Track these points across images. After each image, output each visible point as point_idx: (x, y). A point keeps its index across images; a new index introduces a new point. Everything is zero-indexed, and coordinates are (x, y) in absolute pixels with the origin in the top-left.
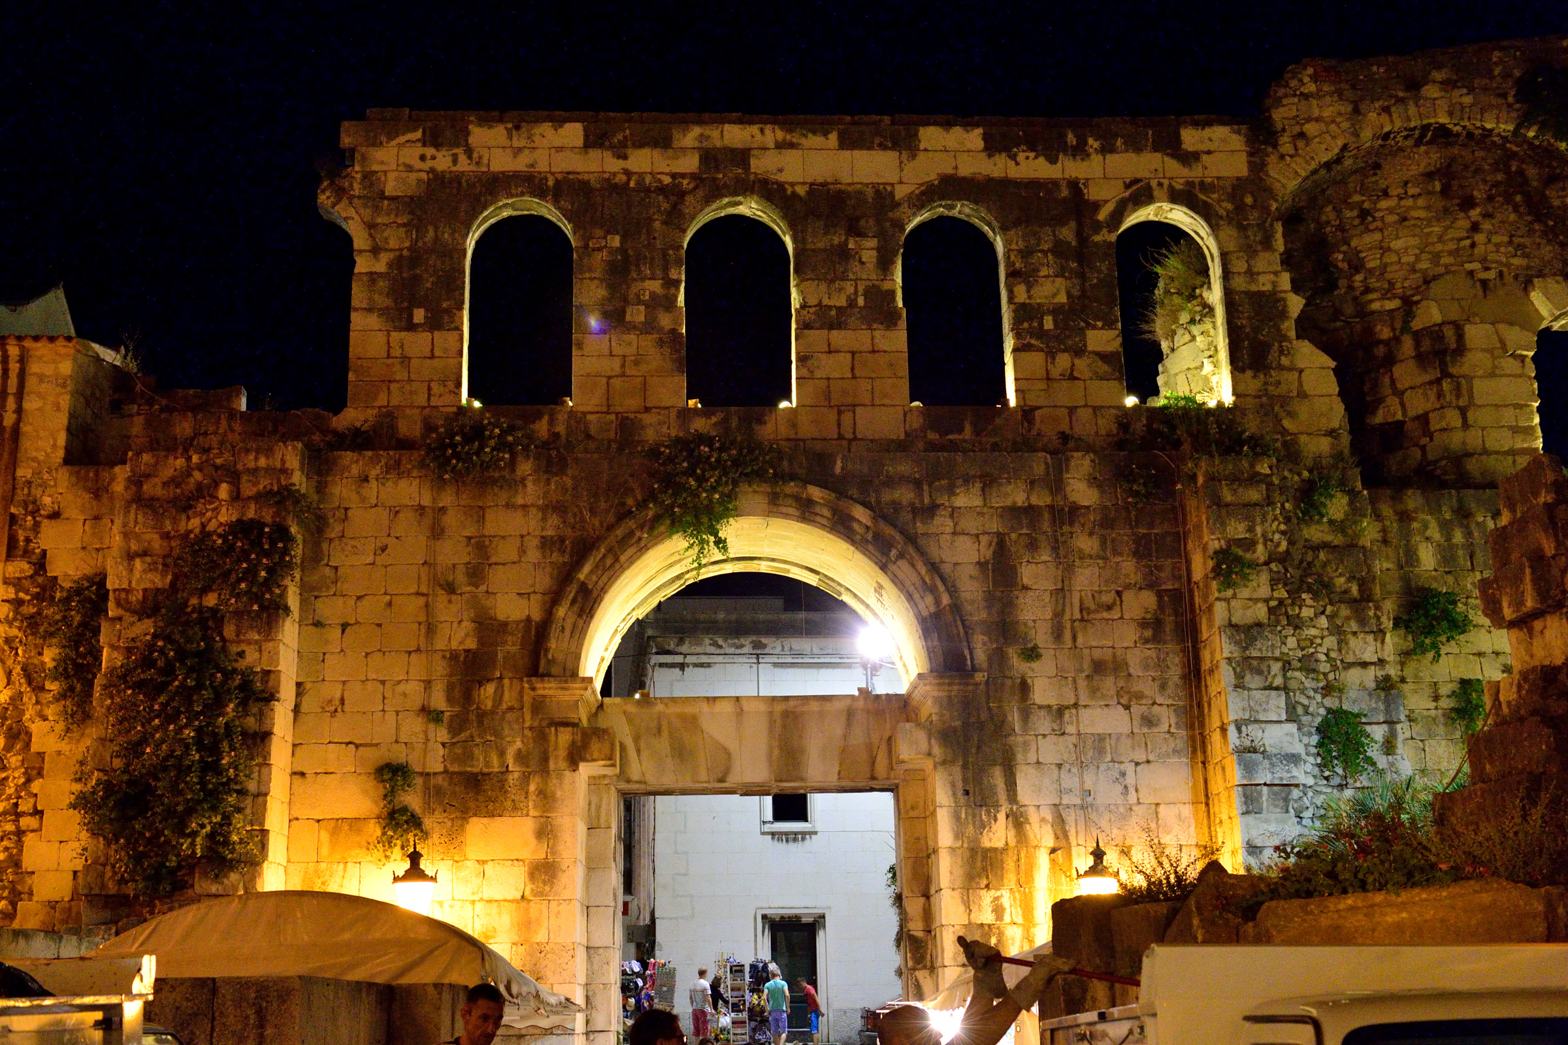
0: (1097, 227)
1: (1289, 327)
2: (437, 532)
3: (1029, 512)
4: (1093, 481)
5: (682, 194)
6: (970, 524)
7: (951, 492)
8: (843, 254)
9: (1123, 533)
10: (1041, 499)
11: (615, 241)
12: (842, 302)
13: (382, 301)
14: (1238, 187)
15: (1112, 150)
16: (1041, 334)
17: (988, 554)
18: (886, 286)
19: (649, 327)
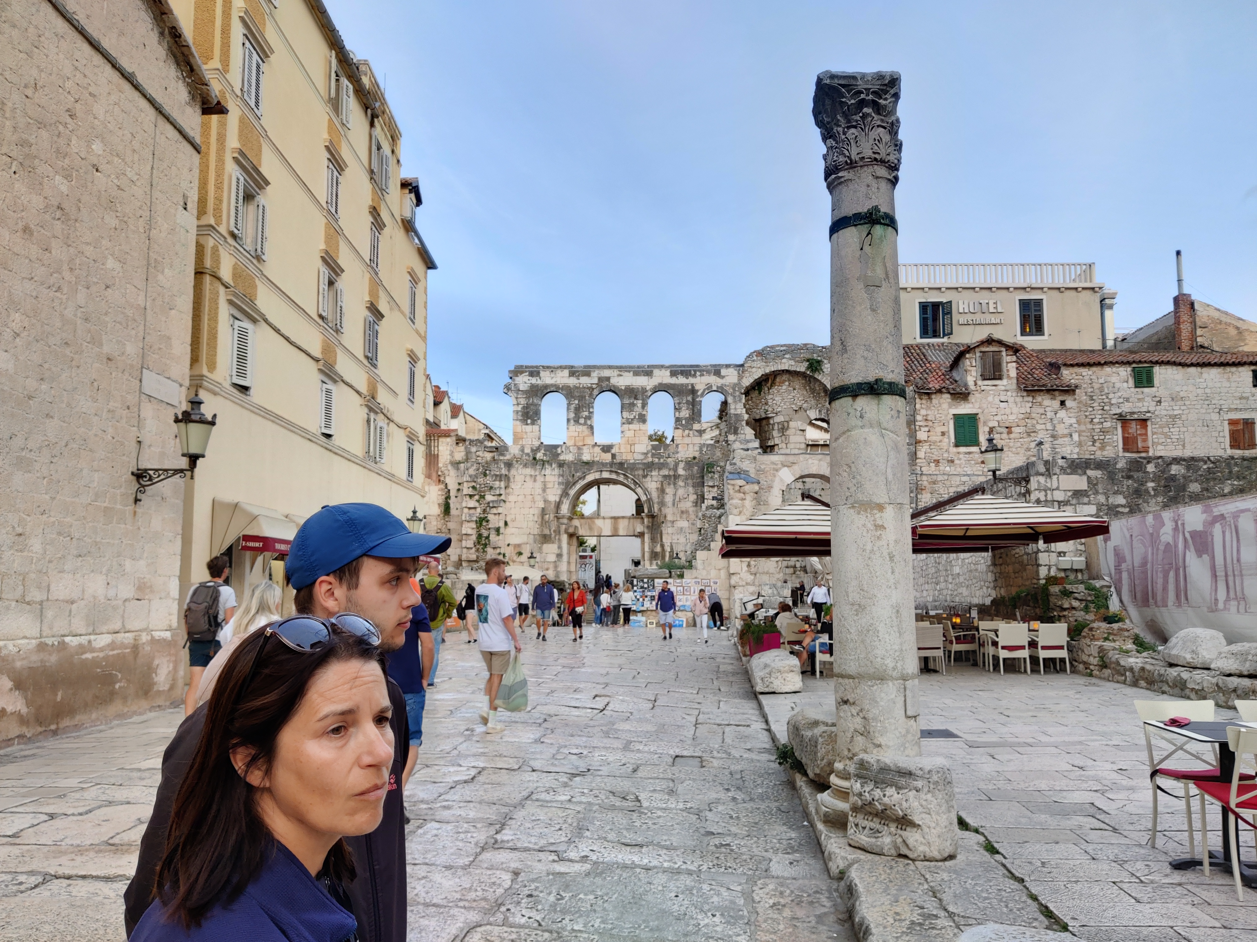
0: (698, 396)
1: (744, 423)
2: (535, 481)
3: (669, 476)
4: (684, 469)
5: (593, 389)
6: (655, 479)
7: (651, 471)
8: (633, 405)
9: (690, 481)
10: (672, 473)
11: (577, 402)
12: (632, 417)
13: (520, 418)
14: (735, 385)
15: (703, 375)
16: (682, 425)
17: (659, 486)
18: (644, 413)
19: (585, 424)
